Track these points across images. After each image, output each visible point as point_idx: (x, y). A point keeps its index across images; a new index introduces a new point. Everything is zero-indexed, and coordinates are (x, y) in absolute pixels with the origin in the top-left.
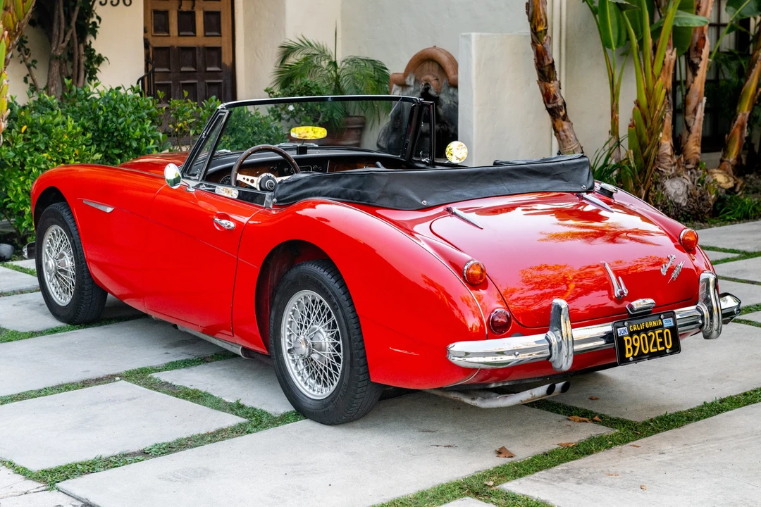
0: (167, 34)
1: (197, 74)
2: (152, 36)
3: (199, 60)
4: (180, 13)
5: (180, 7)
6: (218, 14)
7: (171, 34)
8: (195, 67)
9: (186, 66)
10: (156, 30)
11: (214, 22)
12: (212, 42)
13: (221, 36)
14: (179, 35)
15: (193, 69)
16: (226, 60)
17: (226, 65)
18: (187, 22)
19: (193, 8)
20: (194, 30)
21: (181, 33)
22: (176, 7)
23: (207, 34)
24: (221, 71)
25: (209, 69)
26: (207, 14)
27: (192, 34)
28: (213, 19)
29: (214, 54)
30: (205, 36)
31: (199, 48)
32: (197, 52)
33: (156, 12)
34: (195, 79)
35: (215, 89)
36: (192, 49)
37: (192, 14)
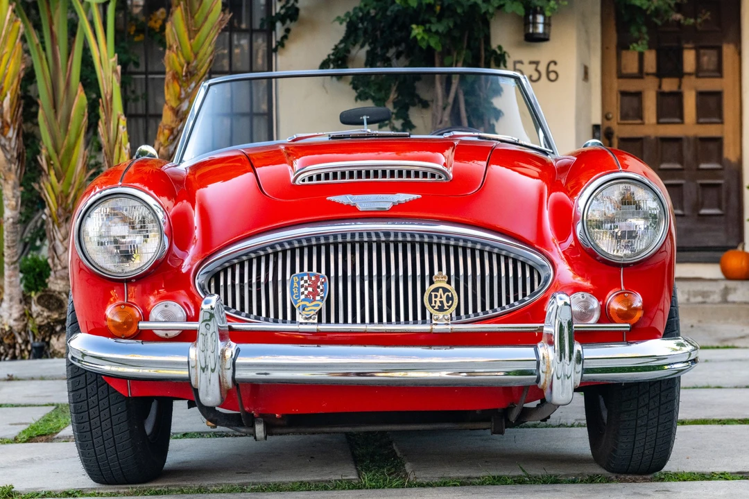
0: (639, 121)
1: (685, 172)
2: (618, 124)
3: (688, 154)
4: (661, 95)
5: (660, 87)
6: (718, 95)
7: (646, 121)
8: (681, 163)
9: (669, 161)
10: (624, 116)
11: (711, 105)
12: (710, 131)
13: (722, 123)
14: (658, 123)
15: (678, 166)
16: (729, 153)
17: (729, 161)
18: (670, 106)
19: (680, 87)
20: (681, 116)
21: (662, 120)
22: (656, 88)
23: (701, 120)
24: (721, 169)
25: (703, 166)
26: (701, 95)
27: (677, 120)
28: (712, 101)
29: (712, 146)
30: (698, 123)
31: (688, 138)
32: (685, 144)
33: (624, 94)
34: (681, 177)
35: (712, 193)
36: (677, 140)
37: (678, 96)
